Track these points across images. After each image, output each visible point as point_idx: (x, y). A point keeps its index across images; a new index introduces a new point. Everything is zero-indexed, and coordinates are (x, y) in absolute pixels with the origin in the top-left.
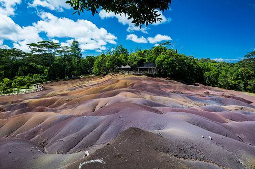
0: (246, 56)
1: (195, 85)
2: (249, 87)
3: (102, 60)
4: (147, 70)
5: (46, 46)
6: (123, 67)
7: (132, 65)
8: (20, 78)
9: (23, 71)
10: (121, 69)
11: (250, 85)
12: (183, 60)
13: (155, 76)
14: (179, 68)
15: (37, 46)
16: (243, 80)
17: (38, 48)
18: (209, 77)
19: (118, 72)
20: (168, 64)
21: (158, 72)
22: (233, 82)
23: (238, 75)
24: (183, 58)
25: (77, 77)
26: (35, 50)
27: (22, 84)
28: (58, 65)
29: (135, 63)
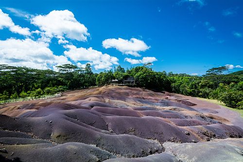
0: (207, 71)
1: (162, 93)
2: (200, 94)
3: (100, 76)
4: (129, 82)
5: (68, 67)
6: (113, 80)
7: (120, 79)
8: (49, 88)
9: (53, 84)
10: (111, 82)
11: (201, 92)
12: (154, 75)
13: (134, 86)
14: (150, 81)
15: (62, 67)
16: (196, 89)
17: (63, 69)
18: (174, 87)
19: (110, 84)
20: (142, 78)
21: (137, 84)
22: (189, 90)
23: (192, 85)
24: (155, 74)
25: (87, 88)
26: (61, 70)
27: (48, 92)
28: (75, 80)
29: (122, 78)
